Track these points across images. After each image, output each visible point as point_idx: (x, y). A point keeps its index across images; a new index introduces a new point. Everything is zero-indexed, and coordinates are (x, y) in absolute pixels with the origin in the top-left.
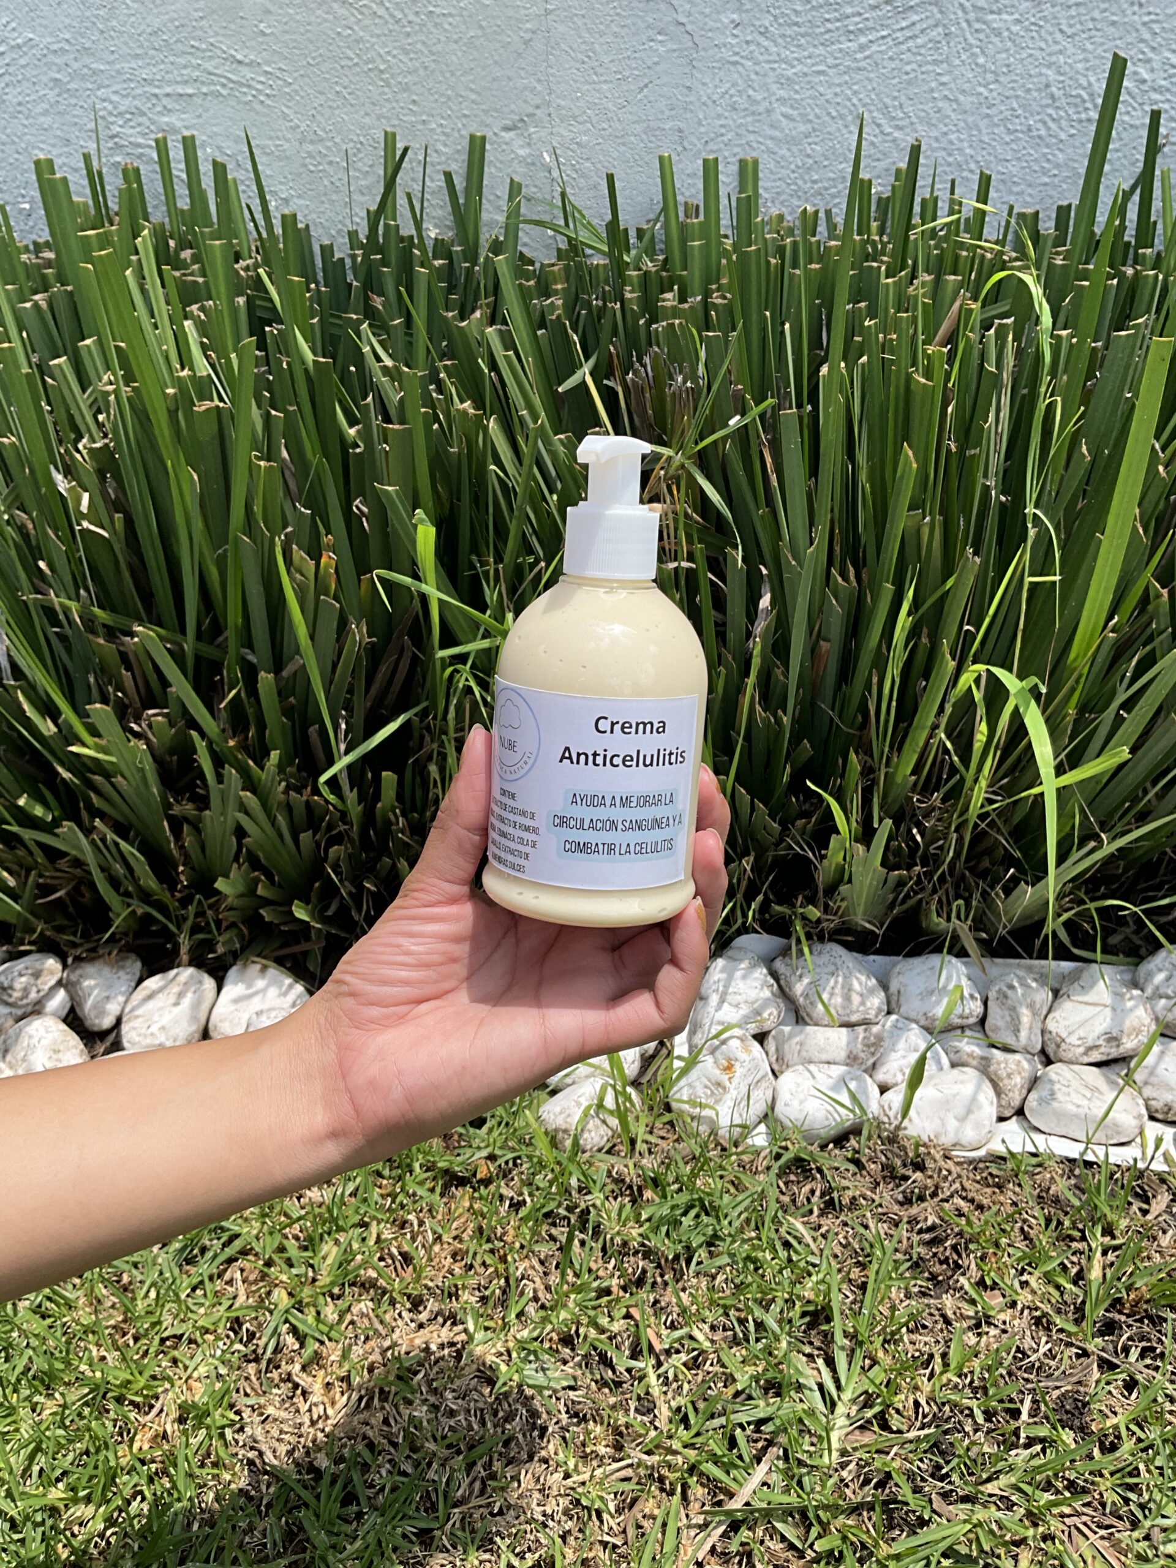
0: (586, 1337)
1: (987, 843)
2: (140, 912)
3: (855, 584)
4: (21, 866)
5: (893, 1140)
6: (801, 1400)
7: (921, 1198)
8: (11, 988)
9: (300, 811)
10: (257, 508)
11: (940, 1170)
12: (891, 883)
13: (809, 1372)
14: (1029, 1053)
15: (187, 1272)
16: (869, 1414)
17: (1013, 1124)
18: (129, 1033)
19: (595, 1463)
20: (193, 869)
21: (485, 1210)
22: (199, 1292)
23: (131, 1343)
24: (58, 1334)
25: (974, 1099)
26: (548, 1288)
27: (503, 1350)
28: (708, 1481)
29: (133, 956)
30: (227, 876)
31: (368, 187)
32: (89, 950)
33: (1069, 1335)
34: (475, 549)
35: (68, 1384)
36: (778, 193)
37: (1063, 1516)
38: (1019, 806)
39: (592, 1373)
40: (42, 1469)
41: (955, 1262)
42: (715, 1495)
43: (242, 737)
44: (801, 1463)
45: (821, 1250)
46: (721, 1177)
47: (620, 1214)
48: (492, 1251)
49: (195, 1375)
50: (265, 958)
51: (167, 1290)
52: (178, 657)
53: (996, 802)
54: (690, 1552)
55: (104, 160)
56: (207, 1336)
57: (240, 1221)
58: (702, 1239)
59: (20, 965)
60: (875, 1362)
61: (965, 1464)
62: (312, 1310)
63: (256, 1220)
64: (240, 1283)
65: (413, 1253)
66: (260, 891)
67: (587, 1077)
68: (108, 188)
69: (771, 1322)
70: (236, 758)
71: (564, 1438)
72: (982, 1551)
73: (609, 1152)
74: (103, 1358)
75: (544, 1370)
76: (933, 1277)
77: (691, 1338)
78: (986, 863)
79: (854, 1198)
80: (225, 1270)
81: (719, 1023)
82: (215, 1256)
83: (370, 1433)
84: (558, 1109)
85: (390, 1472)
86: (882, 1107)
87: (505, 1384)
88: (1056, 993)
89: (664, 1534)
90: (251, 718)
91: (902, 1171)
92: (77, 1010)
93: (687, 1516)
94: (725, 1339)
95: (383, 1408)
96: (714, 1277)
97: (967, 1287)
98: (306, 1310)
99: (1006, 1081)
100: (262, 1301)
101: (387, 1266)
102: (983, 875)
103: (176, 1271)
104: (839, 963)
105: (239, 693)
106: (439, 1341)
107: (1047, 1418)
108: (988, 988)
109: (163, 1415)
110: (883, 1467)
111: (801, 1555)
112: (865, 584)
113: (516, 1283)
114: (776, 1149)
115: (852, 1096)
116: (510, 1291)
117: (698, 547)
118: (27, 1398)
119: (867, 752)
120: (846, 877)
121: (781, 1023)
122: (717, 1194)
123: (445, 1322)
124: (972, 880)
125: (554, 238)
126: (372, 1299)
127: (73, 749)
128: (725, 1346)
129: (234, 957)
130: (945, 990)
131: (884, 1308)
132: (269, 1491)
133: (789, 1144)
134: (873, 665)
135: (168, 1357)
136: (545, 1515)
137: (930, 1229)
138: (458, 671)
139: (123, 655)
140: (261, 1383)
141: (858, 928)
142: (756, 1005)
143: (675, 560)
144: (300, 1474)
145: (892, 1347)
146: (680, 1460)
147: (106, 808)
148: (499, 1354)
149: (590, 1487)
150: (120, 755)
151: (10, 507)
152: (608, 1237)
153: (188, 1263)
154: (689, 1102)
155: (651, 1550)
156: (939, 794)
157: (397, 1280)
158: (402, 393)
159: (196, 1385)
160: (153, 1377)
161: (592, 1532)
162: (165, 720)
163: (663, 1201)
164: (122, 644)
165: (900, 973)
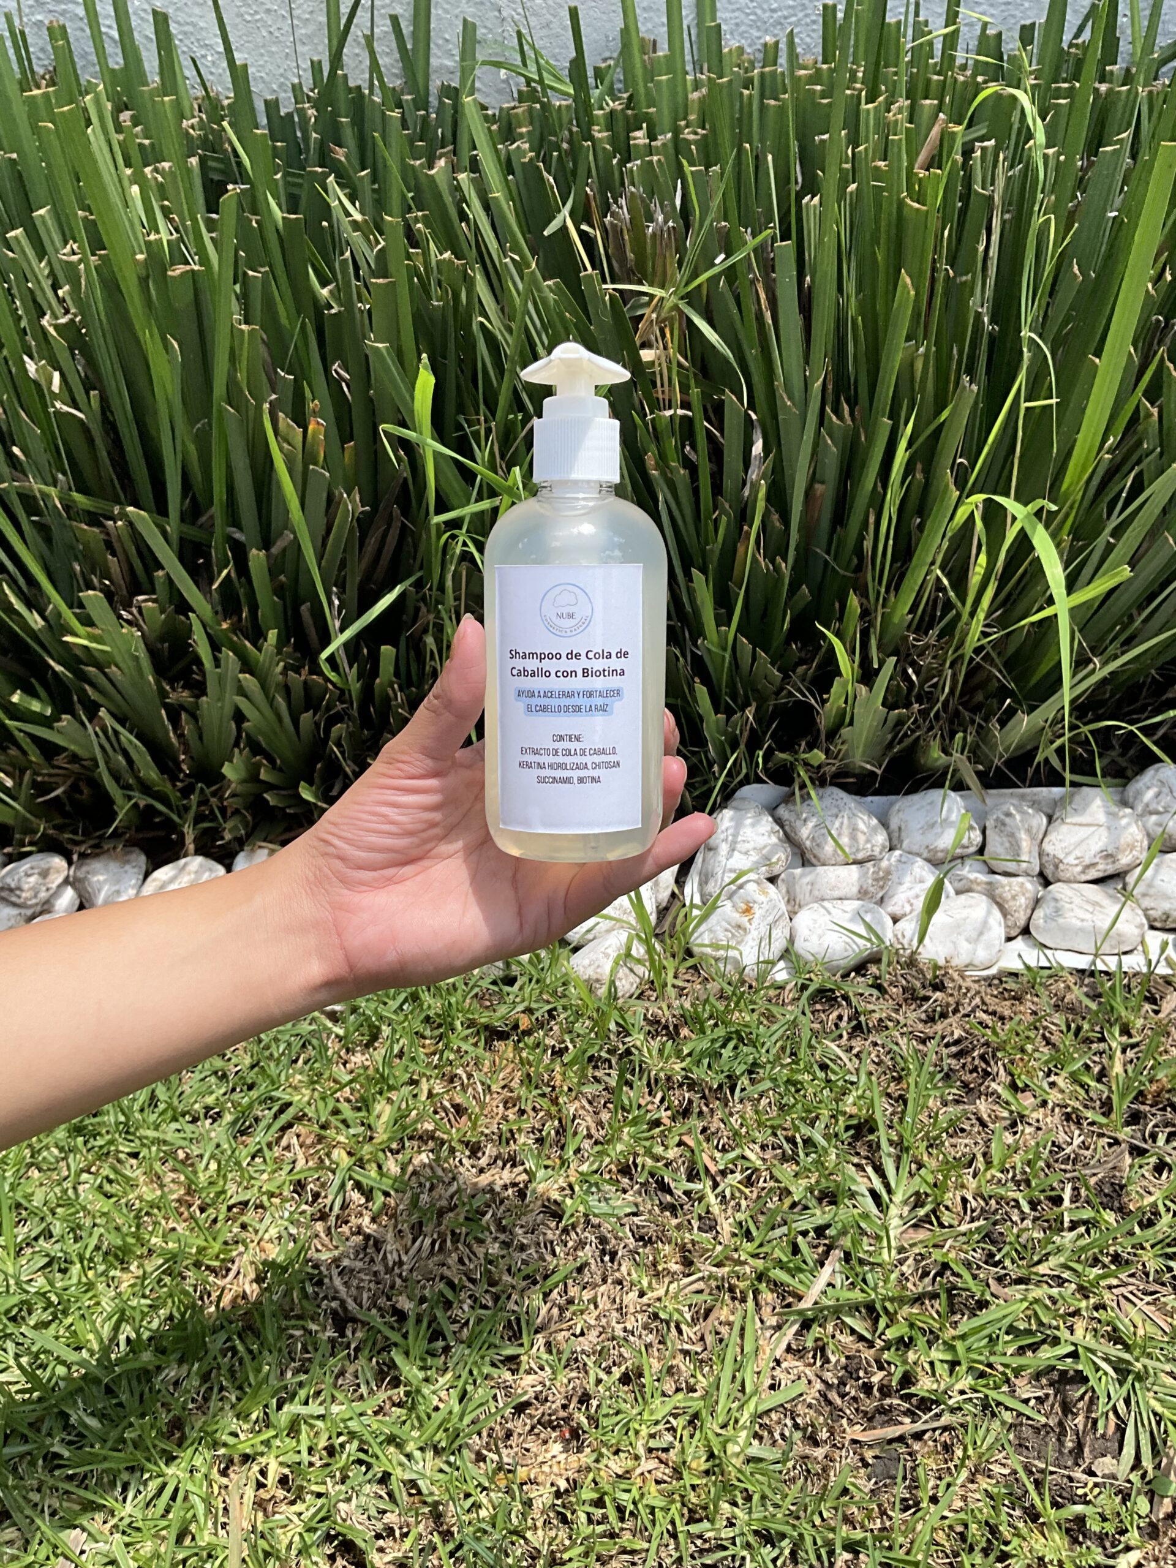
0: (643, 1166)
1: (980, 677)
2: (142, 804)
3: (849, 422)
4: (14, 767)
5: (912, 962)
6: (855, 1206)
7: (944, 1015)
8: (19, 888)
9: (298, 692)
10: (242, 376)
11: (960, 987)
12: (891, 723)
13: (859, 1179)
14: (1028, 875)
15: (243, 1143)
16: (922, 1212)
17: (1019, 944)
19: (667, 1280)
20: (192, 758)
21: (531, 1058)
22: (257, 1160)
23: (198, 1213)
24: (124, 1210)
25: (985, 923)
26: (600, 1124)
27: (564, 1185)
28: (776, 1286)
29: (137, 850)
30: (231, 761)
31: (308, 36)
32: (92, 847)
33: (1101, 1126)
34: (461, 408)
35: (141, 1257)
36: (737, 25)
37: (1110, 1287)
38: (1012, 637)
39: (652, 1199)
40: (128, 1338)
41: (984, 1070)
42: (784, 1298)
43: (235, 619)
44: (861, 1262)
45: (857, 1070)
46: (753, 1011)
47: (661, 1051)
48: (542, 1095)
49: (267, 1237)
50: (271, 842)
51: (228, 1161)
52: (166, 539)
53: (990, 635)
54: (768, 1351)
55: (25, 19)
56: (273, 1200)
57: (289, 1090)
58: (744, 1067)
59: (25, 865)
60: (920, 1166)
61: (1016, 1250)
62: (374, 1166)
63: (307, 1088)
64: (297, 1147)
65: (465, 1105)
66: (263, 775)
67: (608, 931)
68: (31, 49)
69: (818, 1138)
70: (231, 640)
71: (634, 1260)
72: (1041, 1324)
73: (638, 998)
74: (174, 1229)
75: (606, 1200)
76: (965, 1085)
77: (744, 1157)
78: (979, 697)
79: (881, 1020)
80: (281, 1137)
81: (733, 871)
82: (269, 1126)
83: (448, 1273)
84: (586, 962)
85: (472, 1307)
86: (896, 936)
87: (572, 1215)
88: (1050, 818)
89: (742, 1336)
90: (243, 599)
91: (923, 993)
93: (762, 1321)
94: (775, 1157)
95: (457, 1249)
96: (759, 1100)
97: (1000, 1089)
98: (367, 1166)
99: (1011, 903)
100: (322, 1161)
101: (442, 1118)
102: (976, 709)
103: (233, 1142)
104: (842, 806)
105: (229, 574)
106: (502, 1182)
107: (1088, 1202)
108: (986, 818)
109: (241, 1276)
110: (940, 1259)
111: (871, 1344)
112: (858, 422)
113: (569, 1123)
114: (800, 982)
115: (869, 927)
116: (565, 1131)
117: (695, 391)
118: (102, 1274)
119: (863, 593)
120: (847, 720)
121: (790, 866)
122: (754, 1025)
123: (504, 1165)
124: (967, 715)
125: (507, 81)
126: (432, 1151)
127: (66, 639)
128: (776, 1162)
129: (240, 844)
130: (946, 823)
131: (923, 1117)
132: (355, 1336)
133: (812, 975)
134: (870, 505)
135: (238, 1224)
136: (625, 1330)
137: (957, 1042)
138: (454, 537)
139: (107, 541)
140: (331, 1239)
141: (856, 769)
142: (764, 851)
143: (670, 408)
144: (384, 1317)
145: (935, 1151)
146: (748, 1269)
147: (101, 700)
148: (562, 1189)
149: (666, 1301)
150: (114, 644)
152: (653, 1074)
153: (242, 1134)
154: (710, 946)
155: (732, 1352)
156: (935, 631)
157: (454, 1130)
158: (379, 247)
159: (268, 1245)
160: (227, 1243)
161: (672, 1342)
162: (155, 606)
163: (702, 1036)
164: (105, 529)
165: (899, 811)
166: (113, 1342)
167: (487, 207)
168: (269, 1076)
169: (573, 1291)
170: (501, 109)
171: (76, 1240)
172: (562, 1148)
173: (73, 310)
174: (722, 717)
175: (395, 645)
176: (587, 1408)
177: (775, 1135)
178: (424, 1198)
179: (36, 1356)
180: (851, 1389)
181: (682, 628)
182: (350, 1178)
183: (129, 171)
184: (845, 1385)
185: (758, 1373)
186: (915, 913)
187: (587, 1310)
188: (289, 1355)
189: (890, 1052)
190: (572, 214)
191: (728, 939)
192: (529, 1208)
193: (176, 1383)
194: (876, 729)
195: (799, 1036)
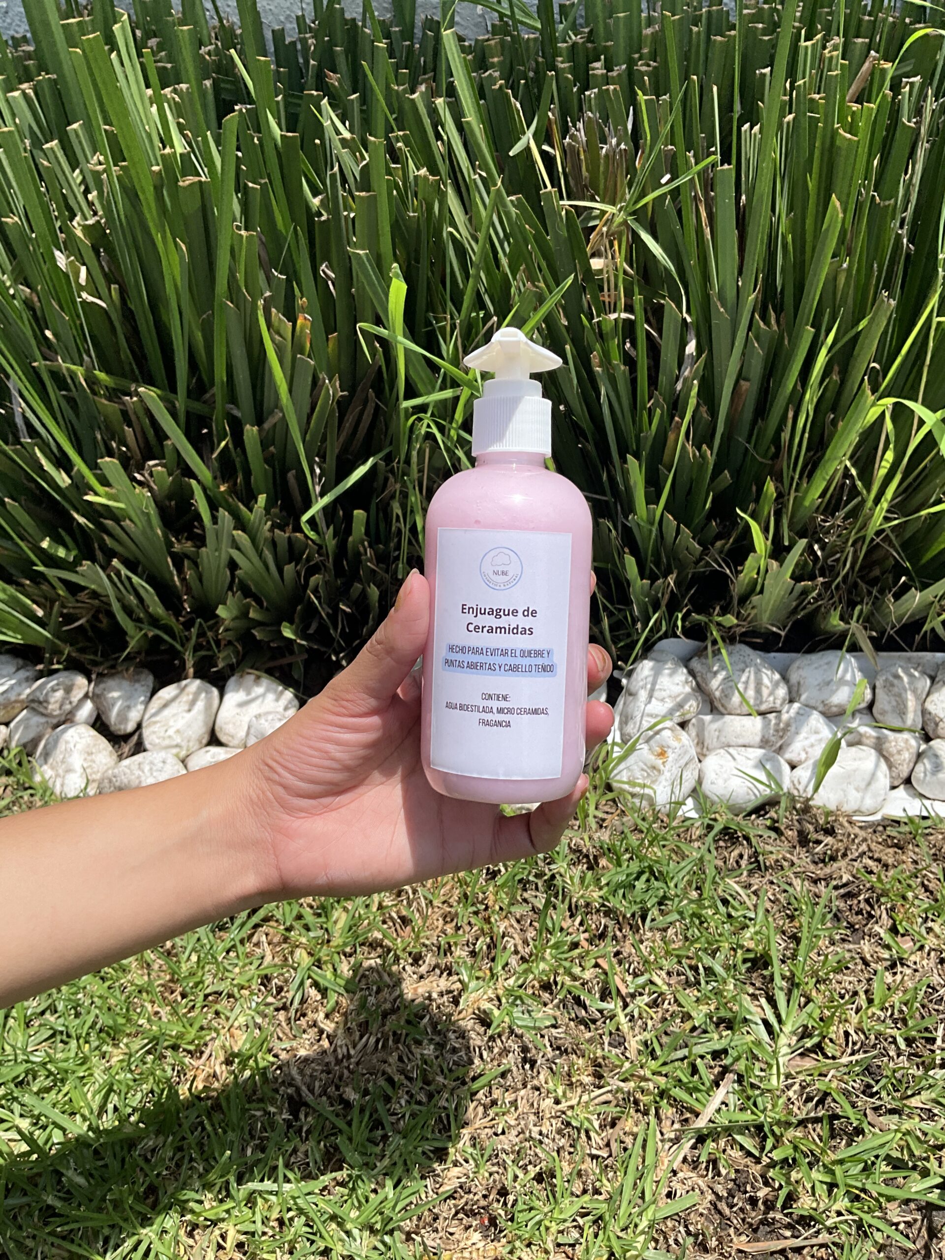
0: (563, 984)
1: (879, 555)
2: (151, 634)
3: (775, 328)
4: (46, 598)
5: (806, 809)
6: (748, 1033)
7: (833, 859)
8: (47, 701)
9: (283, 546)
10: (241, 276)
11: (849, 835)
12: (797, 592)
13: (753, 1009)
14: (912, 731)
17: (901, 791)
18: (150, 736)
19: (579, 1090)
20: (193, 597)
21: (468, 880)
22: (232, 954)
23: (179, 999)
24: (118, 993)
25: (873, 775)
26: (526, 942)
27: (493, 996)
28: (675, 1102)
29: (146, 671)
30: (225, 603)
32: (109, 668)
34: (431, 307)
35: (129, 1035)
38: (910, 525)
39: (569, 1013)
40: (115, 1106)
41: (869, 913)
42: (682, 1113)
43: (231, 483)
44: (753, 1086)
45: (755, 906)
46: (664, 846)
47: (582, 879)
48: (476, 913)
49: (236, 1024)
50: (257, 669)
51: (206, 954)
52: (174, 414)
53: (890, 520)
54: (666, 1163)
56: (243, 992)
58: (655, 900)
59: (53, 681)
60: (809, 1000)
61: (892, 1084)
62: (330, 966)
64: (266, 945)
65: (410, 916)
66: (252, 615)
69: (718, 969)
70: (227, 501)
71: (551, 1069)
72: (912, 1154)
74: (157, 1013)
76: (851, 926)
77: (652, 982)
78: (876, 572)
79: (777, 861)
80: (252, 935)
81: (651, 715)
82: (243, 925)
83: (389, 1070)
85: (408, 1102)
86: (793, 782)
87: (499, 1025)
88: (933, 679)
89: (644, 1147)
90: (238, 465)
91: (815, 836)
92: (104, 718)
93: (662, 1134)
94: (679, 982)
95: (398, 1048)
96: (665, 930)
97: (882, 932)
98: (324, 967)
99: (897, 757)
100: (286, 959)
101: (390, 927)
102: (872, 582)
103: (211, 935)
104: (748, 661)
105: (227, 445)
106: (439, 989)
108: (875, 678)
109: (213, 1058)
110: (823, 1088)
111: (758, 1161)
112: (783, 326)
113: (499, 939)
114: (707, 821)
115: (769, 775)
116: (495, 946)
117: (638, 298)
118: (97, 1048)
119: (778, 478)
120: (758, 588)
121: (699, 713)
122: (665, 862)
123: (442, 973)
124: (863, 586)
125: (482, 16)
126: (379, 957)
127: (86, 498)
128: (680, 988)
129: (232, 670)
130: (842, 682)
131: (813, 955)
132: (307, 1121)
133: (717, 816)
134: (790, 401)
135: (212, 1010)
136: (541, 1134)
137: (845, 885)
138: (420, 419)
139: (125, 413)
140: (291, 1029)
141: (763, 631)
142: (678, 699)
143: (615, 311)
144: (332, 1105)
145: (822, 987)
146: (651, 1085)
147: (118, 548)
148: (491, 1000)
149: (578, 1110)
150: (128, 502)
151: (15, 282)
152: (574, 900)
153: (220, 930)
154: (628, 783)
155: (635, 1162)
156: (841, 514)
157: (399, 940)
158: (364, 163)
159: (237, 1033)
160: (202, 1028)
161: (582, 1147)
162: (164, 470)
163: (619, 869)
164: (123, 404)
165: (798, 668)
166: (102, 1109)
167: (461, 128)
169: (497, 1094)
170: (477, 41)
171: (77, 1015)
172: (493, 960)
173: (100, 213)
174: (647, 582)
175: (366, 510)
176: (505, 1204)
177: (680, 962)
178: (372, 1000)
179: (38, 1118)
180: (739, 1201)
181: (615, 503)
182: (309, 977)
183: (150, 92)
184: (734, 1197)
185: (658, 1182)
186: (811, 762)
187: (509, 1111)
188: (250, 1133)
189: (785, 891)
190: (535, 135)
191: (644, 778)
192: (461, 1016)
193: (153, 1151)
194: (783, 597)
195: (704, 873)
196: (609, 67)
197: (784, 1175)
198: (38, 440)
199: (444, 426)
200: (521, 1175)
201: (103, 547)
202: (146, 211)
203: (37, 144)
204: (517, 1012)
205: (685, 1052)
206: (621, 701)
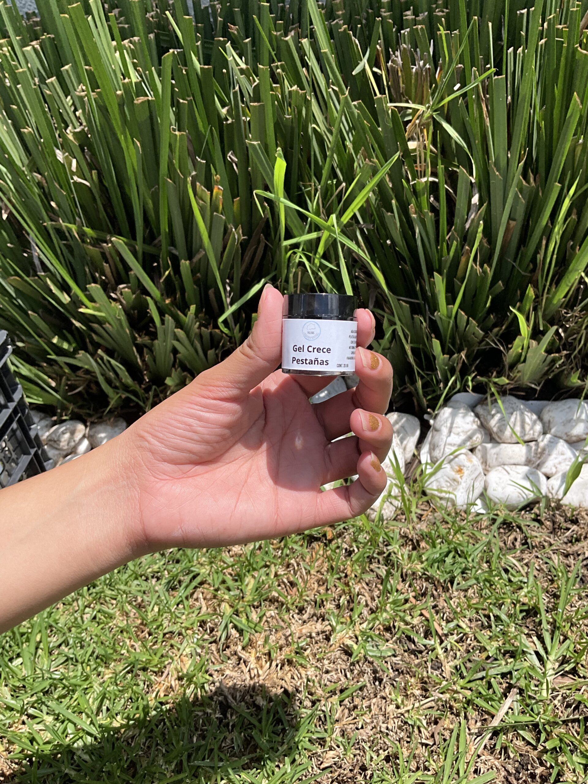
0: (399, 627)
2: (124, 396)
3: (533, 185)
4: (57, 374)
5: (559, 507)
6: (525, 660)
7: (578, 540)
8: (59, 441)
9: (207, 338)
10: (176, 162)
12: (548, 361)
13: (528, 644)
15: (173, 595)
19: (412, 699)
20: (150, 372)
21: (334, 557)
22: (181, 606)
23: (147, 636)
24: (107, 632)
26: (373, 599)
28: (477, 708)
29: (121, 419)
30: (170, 376)
32: (98, 418)
34: (301, 178)
35: (115, 660)
39: (403, 646)
40: (107, 708)
42: (482, 715)
43: (173, 298)
44: (530, 697)
45: (527, 574)
46: (463, 533)
47: (410, 557)
48: (339, 579)
49: (184, 653)
51: (164, 607)
52: (135, 253)
54: (473, 750)
56: (188, 631)
57: (198, 566)
58: (460, 570)
59: (63, 427)
62: (244, 615)
63: (208, 565)
64: (202, 600)
65: (296, 581)
69: (504, 617)
70: (170, 310)
71: (393, 685)
73: (394, 519)
74: (133, 646)
75: (377, 646)
77: (458, 626)
79: (540, 542)
80: (193, 593)
81: (450, 444)
82: (187, 587)
83: (284, 685)
85: (298, 706)
86: (548, 488)
87: (357, 655)
89: (458, 739)
90: (177, 287)
91: (564, 525)
93: (469, 729)
94: (477, 626)
95: (291, 670)
96: (466, 590)
98: (240, 615)
100: (215, 610)
101: (283, 589)
103: (167, 594)
104: (515, 407)
105: (169, 273)
106: (316, 630)
109: (170, 676)
110: (578, 699)
111: (535, 748)
112: (538, 184)
113: (356, 596)
114: (491, 516)
115: (532, 484)
116: (353, 602)
117: (440, 167)
118: (95, 669)
119: (536, 286)
120: (522, 359)
121: (484, 442)
122: (465, 545)
123: (318, 619)
126: (277, 608)
127: (81, 310)
128: (478, 630)
130: (579, 420)
131: (568, 607)
132: (232, 719)
133: (499, 513)
134: (543, 234)
135: (168, 644)
136: (387, 729)
138: (295, 253)
139: (103, 255)
140: (220, 656)
141: (524, 386)
142: (469, 433)
143: (424, 176)
144: (248, 708)
145: (574, 629)
146: (461, 697)
147: (101, 341)
148: (351, 638)
149: (412, 713)
150: (107, 312)
151: (31, 171)
152: (405, 571)
153: (172, 590)
154: (437, 490)
155: (452, 749)
156: (578, 308)
157: (289, 597)
158: (255, 84)
159: (185, 659)
160: (162, 656)
161: (415, 738)
162: (130, 291)
163: (435, 550)
164: (102, 248)
165: (549, 411)
166: (99, 709)
167: (318, 58)
168: (187, 556)
169: (357, 701)
171: (82, 647)
172: (352, 610)
173: (84, 124)
174: (447, 356)
176: (365, 776)
177: (477, 613)
178: (272, 638)
179: (58, 715)
180: (523, 776)
181: (425, 304)
183: (114, 43)
184: (519, 773)
185: (468, 763)
186: (560, 474)
187: (365, 713)
188: (195, 726)
189: (546, 563)
190: (368, 61)
191: (448, 487)
192: (332, 648)
193: (133, 738)
194: (539, 364)
195: (491, 551)
196: (416, 14)
197: (553, 758)
198: (48, 273)
199: (310, 257)
200: (375, 757)
201: (92, 342)
202: (114, 122)
203: (42, 80)
204: (369, 646)
205: (483, 674)
206: (430, 435)
